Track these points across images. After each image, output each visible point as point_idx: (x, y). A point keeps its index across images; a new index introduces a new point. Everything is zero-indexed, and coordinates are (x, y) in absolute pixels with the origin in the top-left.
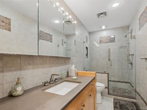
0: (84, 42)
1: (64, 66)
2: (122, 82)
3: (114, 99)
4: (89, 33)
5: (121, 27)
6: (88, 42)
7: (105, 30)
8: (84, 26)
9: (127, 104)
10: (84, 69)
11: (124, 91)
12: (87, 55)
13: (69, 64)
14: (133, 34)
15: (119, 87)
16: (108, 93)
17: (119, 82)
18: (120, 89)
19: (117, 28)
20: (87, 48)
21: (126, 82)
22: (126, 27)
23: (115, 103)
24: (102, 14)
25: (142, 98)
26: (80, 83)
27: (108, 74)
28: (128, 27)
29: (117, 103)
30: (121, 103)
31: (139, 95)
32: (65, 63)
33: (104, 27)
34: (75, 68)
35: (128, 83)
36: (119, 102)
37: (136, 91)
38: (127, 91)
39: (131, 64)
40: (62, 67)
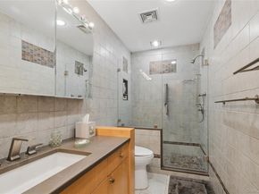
0: (119, 70)
1: (64, 118)
2: (188, 144)
3: (172, 178)
4: (131, 53)
5: (187, 46)
6: (129, 71)
7: (158, 49)
8: (118, 38)
9: (193, 187)
10: (119, 121)
11: (191, 161)
12: (126, 94)
13: (78, 112)
14: (206, 58)
15: (182, 153)
16: (162, 166)
17: (181, 144)
18: (184, 157)
19: (179, 46)
20: (125, 81)
21: (194, 145)
22: (194, 45)
23: (172, 187)
24: (148, 14)
25: (217, 175)
26: (87, 154)
27: (161, 130)
28: (198, 45)
29: (175, 186)
30: (183, 185)
31: (214, 169)
32: (67, 111)
33: (156, 44)
34: (90, 120)
35: (198, 145)
36: (180, 184)
37: (208, 161)
38: (195, 160)
39: (202, 111)
40: (57, 119)
